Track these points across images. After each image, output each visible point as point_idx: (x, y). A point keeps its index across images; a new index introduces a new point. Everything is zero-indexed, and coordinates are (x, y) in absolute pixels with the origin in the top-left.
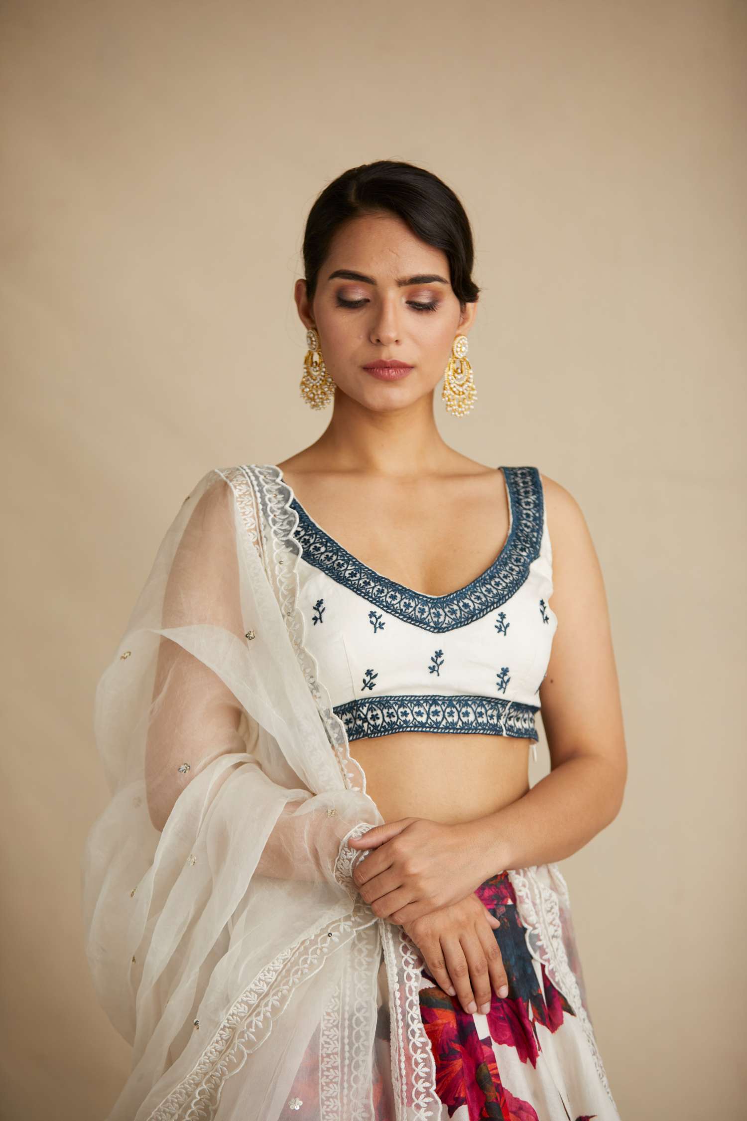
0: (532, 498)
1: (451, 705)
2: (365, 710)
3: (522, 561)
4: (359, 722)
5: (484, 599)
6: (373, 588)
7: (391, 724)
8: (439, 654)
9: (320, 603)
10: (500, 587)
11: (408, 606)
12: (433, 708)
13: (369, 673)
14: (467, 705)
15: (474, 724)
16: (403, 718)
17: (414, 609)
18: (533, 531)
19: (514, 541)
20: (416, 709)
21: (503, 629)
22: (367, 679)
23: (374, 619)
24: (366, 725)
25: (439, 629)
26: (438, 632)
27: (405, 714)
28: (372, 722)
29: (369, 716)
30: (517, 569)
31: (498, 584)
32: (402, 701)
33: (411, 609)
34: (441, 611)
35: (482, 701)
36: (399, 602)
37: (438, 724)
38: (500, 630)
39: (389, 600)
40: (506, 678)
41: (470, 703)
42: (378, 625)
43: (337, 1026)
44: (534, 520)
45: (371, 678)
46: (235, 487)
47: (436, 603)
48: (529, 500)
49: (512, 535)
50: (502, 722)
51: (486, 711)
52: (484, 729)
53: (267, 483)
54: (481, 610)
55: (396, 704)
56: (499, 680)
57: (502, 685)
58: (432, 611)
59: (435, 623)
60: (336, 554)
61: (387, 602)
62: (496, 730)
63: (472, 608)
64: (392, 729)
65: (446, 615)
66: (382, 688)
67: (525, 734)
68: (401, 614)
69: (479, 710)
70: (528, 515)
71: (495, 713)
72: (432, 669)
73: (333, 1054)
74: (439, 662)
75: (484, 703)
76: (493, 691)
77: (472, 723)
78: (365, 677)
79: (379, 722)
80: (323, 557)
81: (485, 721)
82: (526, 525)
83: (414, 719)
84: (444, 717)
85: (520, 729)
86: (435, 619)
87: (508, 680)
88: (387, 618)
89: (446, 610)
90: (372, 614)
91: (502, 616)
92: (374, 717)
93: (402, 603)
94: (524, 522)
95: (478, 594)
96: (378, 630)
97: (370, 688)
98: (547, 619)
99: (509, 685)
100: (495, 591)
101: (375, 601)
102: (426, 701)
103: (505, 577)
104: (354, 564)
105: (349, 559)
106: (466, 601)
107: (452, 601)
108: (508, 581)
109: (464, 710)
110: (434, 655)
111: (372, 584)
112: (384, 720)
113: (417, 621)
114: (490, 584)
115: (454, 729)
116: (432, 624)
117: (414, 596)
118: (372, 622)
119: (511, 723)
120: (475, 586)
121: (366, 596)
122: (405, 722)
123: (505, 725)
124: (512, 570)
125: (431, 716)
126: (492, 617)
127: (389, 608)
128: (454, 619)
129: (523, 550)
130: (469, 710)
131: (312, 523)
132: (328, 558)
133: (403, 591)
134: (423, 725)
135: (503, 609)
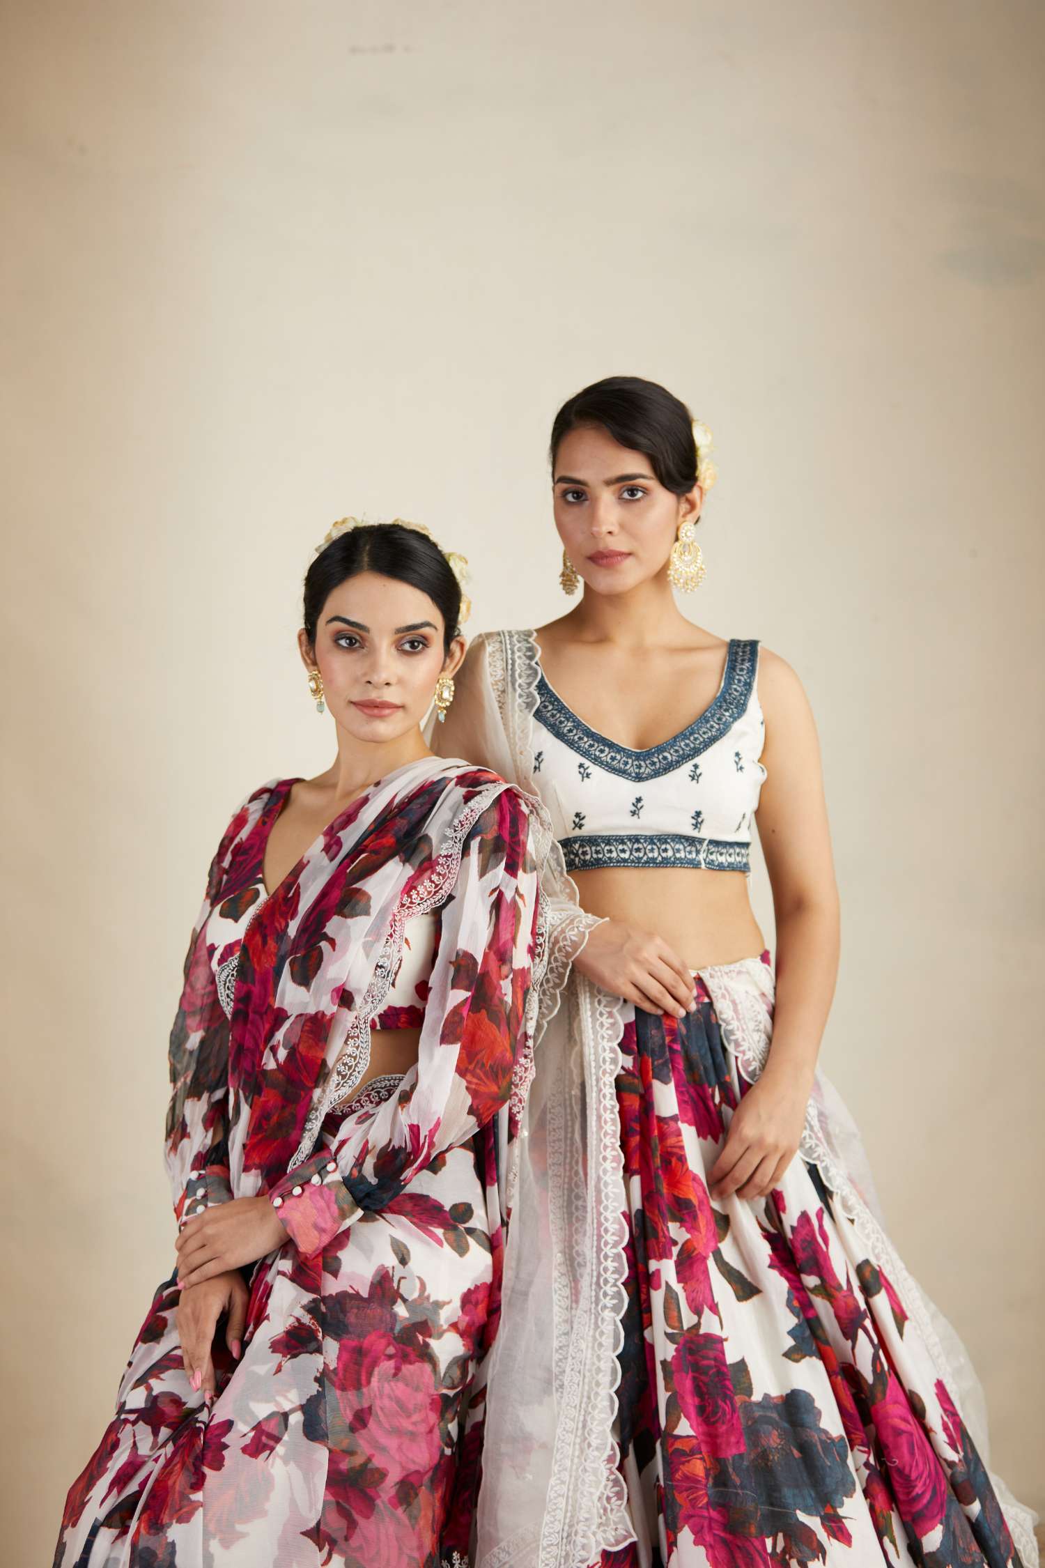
0: (747, 665)
1: (652, 843)
2: (577, 846)
3: (724, 720)
4: (572, 857)
5: (681, 752)
6: (586, 743)
7: (598, 860)
8: (639, 800)
9: (540, 754)
10: (698, 742)
11: (613, 759)
12: (636, 846)
13: (577, 815)
14: (666, 842)
15: (672, 859)
16: (608, 855)
17: (619, 762)
18: (741, 695)
19: (721, 702)
20: (621, 847)
21: (696, 778)
22: (577, 820)
23: (582, 770)
24: (577, 859)
25: (639, 778)
26: (639, 781)
27: (610, 851)
28: (582, 857)
29: (580, 852)
30: (717, 726)
31: (696, 739)
32: (608, 840)
33: (616, 762)
34: (642, 763)
35: (680, 839)
36: (606, 756)
37: (639, 859)
38: (693, 779)
39: (597, 753)
40: (700, 820)
41: (669, 841)
42: (585, 775)
43: (560, 1105)
44: (744, 685)
45: (580, 820)
46: (489, 644)
47: (638, 757)
48: (744, 667)
49: (720, 696)
50: (702, 856)
51: (685, 848)
52: (682, 863)
53: (519, 642)
54: (678, 762)
55: (603, 842)
56: (694, 822)
57: (697, 826)
58: (635, 763)
59: (636, 773)
60: (560, 712)
61: (595, 755)
62: (694, 864)
63: (670, 760)
64: (598, 864)
65: (647, 766)
66: (590, 828)
67: (728, 867)
68: (606, 766)
69: (677, 846)
70: (739, 681)
71: (694, 849)
72: (634, 813)
73: (558, 1128)
74: (639, 806)
75: (683, 840)
76: (689, 831)
77: (670, 858)
78: (574, 818)
79: (588, 857)
80: (549, 715)
81: (683, 857)
82: (736, 690)
83: (618, 855)
84: (645, 853)
85: (722, 863)
86: (637, 770)
87: (702, 822)
88: (594, 769)
89: (648, 762)
90: (581, 766)
91: (696, 766)
92: (584, 853)
93: (609, 756)
94: (735, 686)
95: (676, 748)
96: (585, 779)
97: (580, 828)
98: (741, 768)
99: (703, 826)
100: (692, 745)
101: (585, 754)
102: (630, 840)
103: (704, 733)
104: (574, 721)
105: (570, 716)
106: (666, 754)
107: (653, 754)
108: (706, 736)
109: (663, 847)
110: (634, 801)
111: (586, 739)
112: (592, 856)
113: (620, 772)
114: (689, 739)
115: (654, 863)
116: (633, 775)
117: (619, 750)
118: (580, 772)
119: (713, 857)
120: (675, 741)
121: (577, 749)
122: (610, 858)
123: (705, 860)
124: (712, 727)
125: (634, 853)
126: (687, 767)
127: (596, 761)
128: (653, 770)
129: (726, 710)
130: (668, 847)
131: (546, 684)
132: (553, 716)
133: (612, 746)
134: (625, 860)
135: (697, 760)
